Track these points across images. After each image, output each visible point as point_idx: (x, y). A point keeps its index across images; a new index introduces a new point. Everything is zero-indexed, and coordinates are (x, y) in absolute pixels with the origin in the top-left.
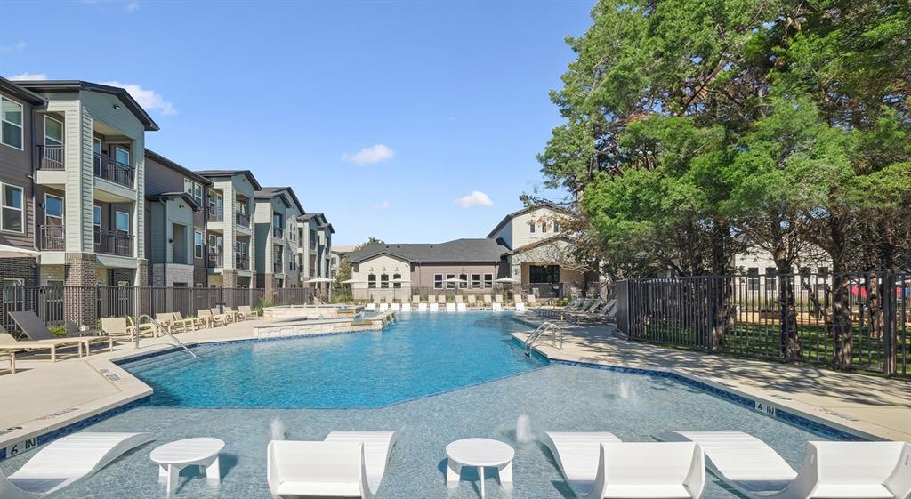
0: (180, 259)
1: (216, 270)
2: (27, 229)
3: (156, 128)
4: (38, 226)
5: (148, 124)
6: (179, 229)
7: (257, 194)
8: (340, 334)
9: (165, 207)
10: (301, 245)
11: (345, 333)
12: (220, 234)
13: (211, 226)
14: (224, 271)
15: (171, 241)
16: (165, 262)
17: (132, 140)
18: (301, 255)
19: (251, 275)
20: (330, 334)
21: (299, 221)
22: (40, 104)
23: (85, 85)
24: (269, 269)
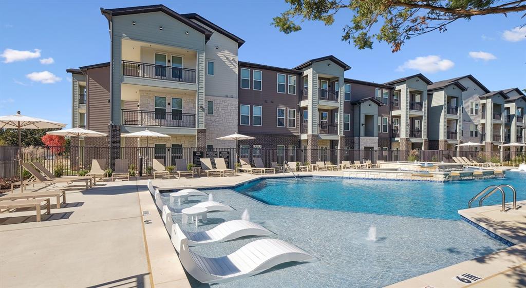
0: (368, 133)
1: (396, 139)
2: (297, 126)
3: (349, 68)
4: (301, 124)
5: (345, 67)
6: (368, 118)
7: (430, 87)
8: (402, 180)
9: (360, 107)
10: (483, 117)
11: (407, 180)
12: (399, 117)
13: (394, 113)
14: (401, 139)
15: (363, 125)
16: (359, 136)
17: (338, 78)
18: (483, 125)
19: (423, 141)
20: (394, 180)
21: (482, 98)
22: (301, 74)
23: (313, 61)
24: (442, 136)
